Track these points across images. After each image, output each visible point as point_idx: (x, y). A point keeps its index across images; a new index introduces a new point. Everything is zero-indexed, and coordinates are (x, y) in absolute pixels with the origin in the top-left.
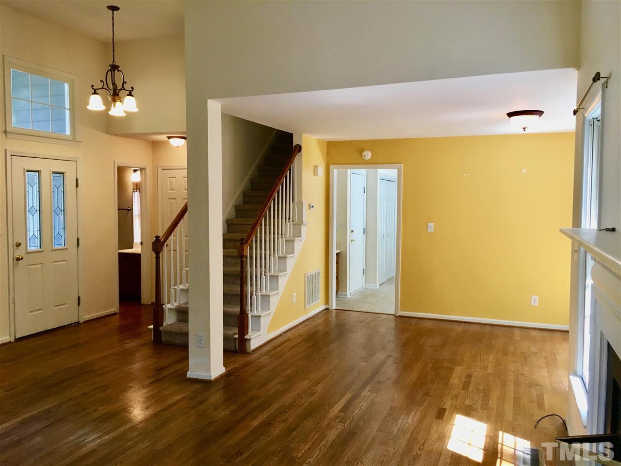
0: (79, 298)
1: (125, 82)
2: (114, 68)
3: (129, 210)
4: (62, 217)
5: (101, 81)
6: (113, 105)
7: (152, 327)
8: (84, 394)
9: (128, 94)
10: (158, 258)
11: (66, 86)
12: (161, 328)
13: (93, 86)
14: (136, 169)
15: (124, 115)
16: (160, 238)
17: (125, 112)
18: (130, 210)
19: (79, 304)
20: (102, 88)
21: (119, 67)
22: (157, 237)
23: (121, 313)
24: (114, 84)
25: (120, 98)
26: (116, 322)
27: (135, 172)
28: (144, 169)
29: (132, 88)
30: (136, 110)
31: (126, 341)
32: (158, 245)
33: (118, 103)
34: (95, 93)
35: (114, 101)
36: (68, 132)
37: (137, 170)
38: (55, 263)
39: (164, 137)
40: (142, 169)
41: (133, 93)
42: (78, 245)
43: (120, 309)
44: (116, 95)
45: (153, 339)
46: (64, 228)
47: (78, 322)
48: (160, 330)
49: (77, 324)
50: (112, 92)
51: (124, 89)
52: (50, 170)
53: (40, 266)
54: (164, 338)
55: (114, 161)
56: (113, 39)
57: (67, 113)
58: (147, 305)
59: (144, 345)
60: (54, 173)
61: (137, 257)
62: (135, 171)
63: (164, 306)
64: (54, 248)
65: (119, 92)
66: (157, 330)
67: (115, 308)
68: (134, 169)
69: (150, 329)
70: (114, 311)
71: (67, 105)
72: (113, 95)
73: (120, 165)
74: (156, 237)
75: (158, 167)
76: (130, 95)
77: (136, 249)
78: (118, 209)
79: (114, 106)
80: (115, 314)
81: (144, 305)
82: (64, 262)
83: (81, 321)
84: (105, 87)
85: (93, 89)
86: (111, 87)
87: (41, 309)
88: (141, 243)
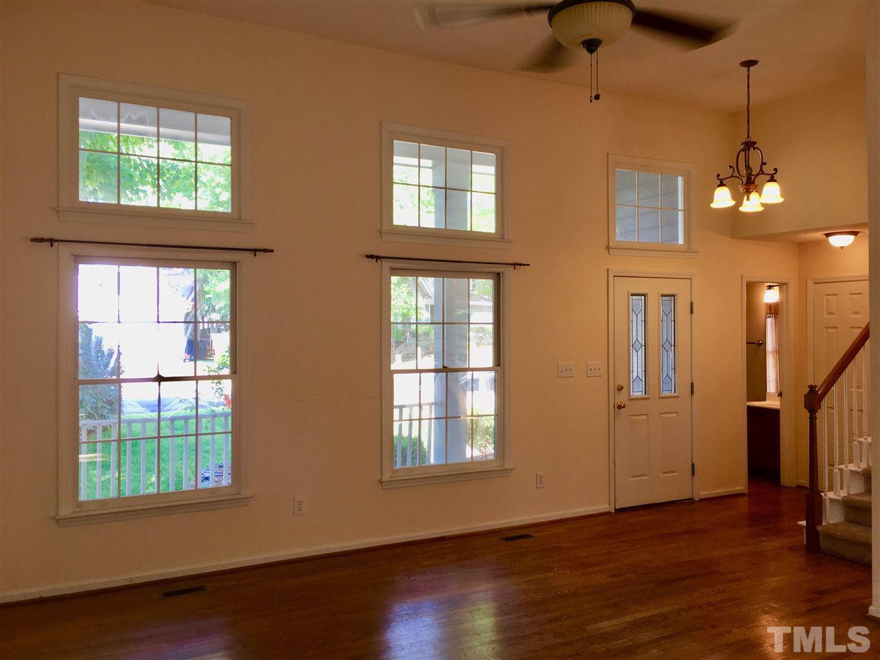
0: (693, 465)
1: (764, 164)
2: (749, 145)
3: (760, 344)
4: (671, 355)
5: (730, 167)
6: (746, 197)
7: (804, 523)
8: (711, 604)
9: (769, 179)
10: (813, 420)
11: (680, 180)
12: (819, 528)
13: (718, 175)
14: (771, 284)
15: (761, 209)
16: (817, 389)
17: (763, 205)
18: (762, 344)
19: (693, 474)
20: (732, 176)
21: (755, 143)
22: (812, 388)
23: (750, 495)
24: (748, 167)
25: (757, 186)
26: (743, 505)
27: (770, 289)
28: (785, 284)
29: (776, 170)
30: (780, 200)
31: (763, 538)
32: (813, 400)
33: (754, 196)
34: (722, 184)
35: (748, 192)
36: (681, 241)
37: (773, 286)
38: (663, 416)
39: (819, 235)
40: (782, 285)
41: (776, 177)
42: (692, 392)
43: (749, 489)
44: (750, 184)
45: (805, 542)
46: (675, 369)
47: (692, 499)
48: (818, 531)
49: (690, 501)
50: (745, 180)
51: (763, 173)
52: (658, 293)
53: (645, 417)
54: (824, 544)
55: (742, 276)
56: (748, 106)
57: (681, 215)
58: (790, 488)
59: (792, 549)
60: (662, 296)
61: (774, 413)
62: (770, 287)
63: (823, 494)
64: (662, 395)
65: (755, 178)
66: (812, 530)
67: (741, 485)
68: (768, 284)
69: (801, 527)
70: (741, 490)
71: (681, 206)
72: (746, 184)
73: (750, 280)
74: (810, 387)
75: (808, 280)
76: (772, 180)
77: (772, 403)
78: (747, 343)
79: (748, 199)
80: (742, 495)
81: (785, 487)
82: (675, 415)
83: (697, 499)
84: (736, 174)
85: (719, 179)
86: (744, 172)
87: (645, 475)
88: (780, 395)
